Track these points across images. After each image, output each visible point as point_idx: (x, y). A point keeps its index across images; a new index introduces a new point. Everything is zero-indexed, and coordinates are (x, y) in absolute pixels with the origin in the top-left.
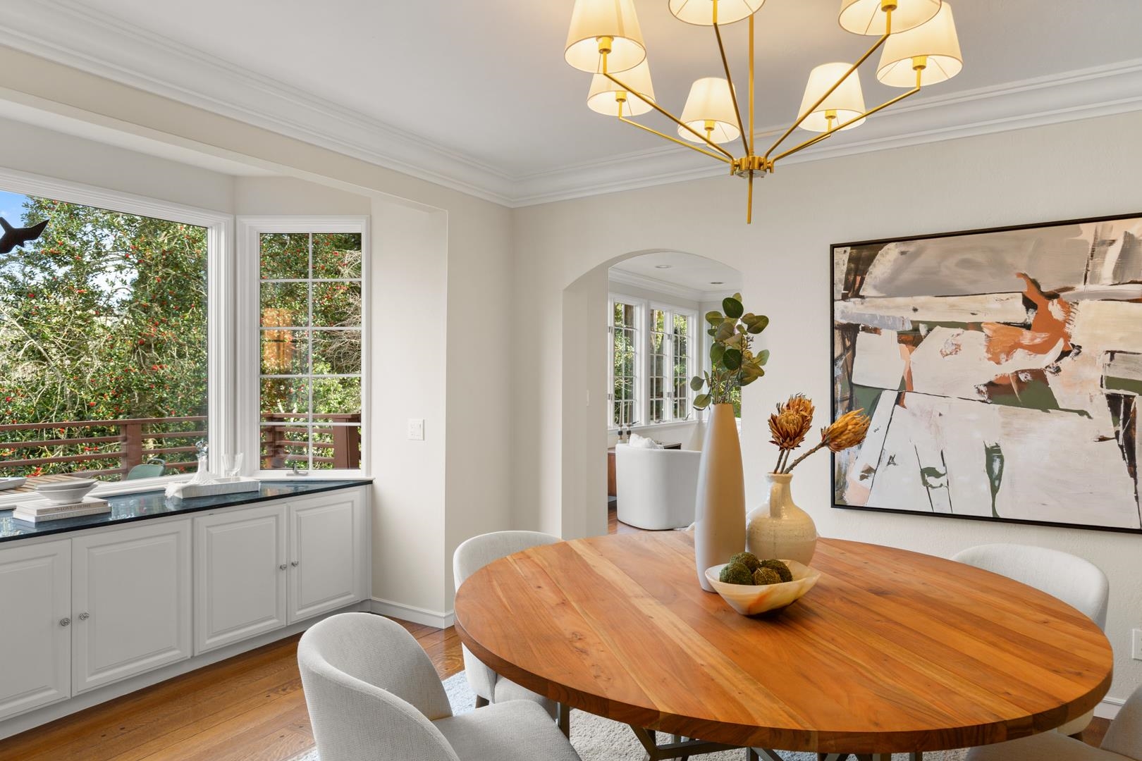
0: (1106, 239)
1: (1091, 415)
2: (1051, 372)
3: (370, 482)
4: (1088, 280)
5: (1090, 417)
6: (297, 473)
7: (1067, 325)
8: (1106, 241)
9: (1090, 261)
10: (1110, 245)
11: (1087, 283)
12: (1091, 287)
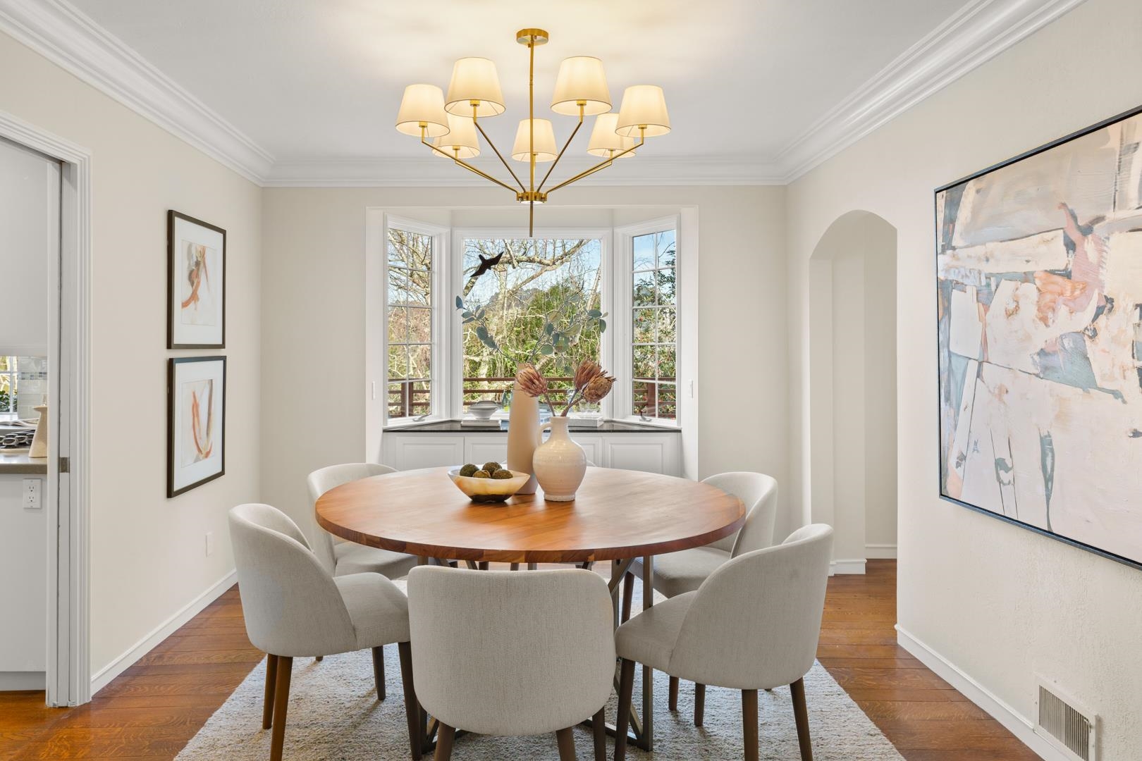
0: (1130, 143)
1: (1125, 398)
2: (1089, 336)
3: (679, 431)
4: (1117, 204)
5: (1124, 402)
6: (644, 419)
7: (1101, 271)
8: (1130, 145)
9: (1118, 177)
10: (1135, 151)
11: (1116, 208)
12: (1121, 214)
